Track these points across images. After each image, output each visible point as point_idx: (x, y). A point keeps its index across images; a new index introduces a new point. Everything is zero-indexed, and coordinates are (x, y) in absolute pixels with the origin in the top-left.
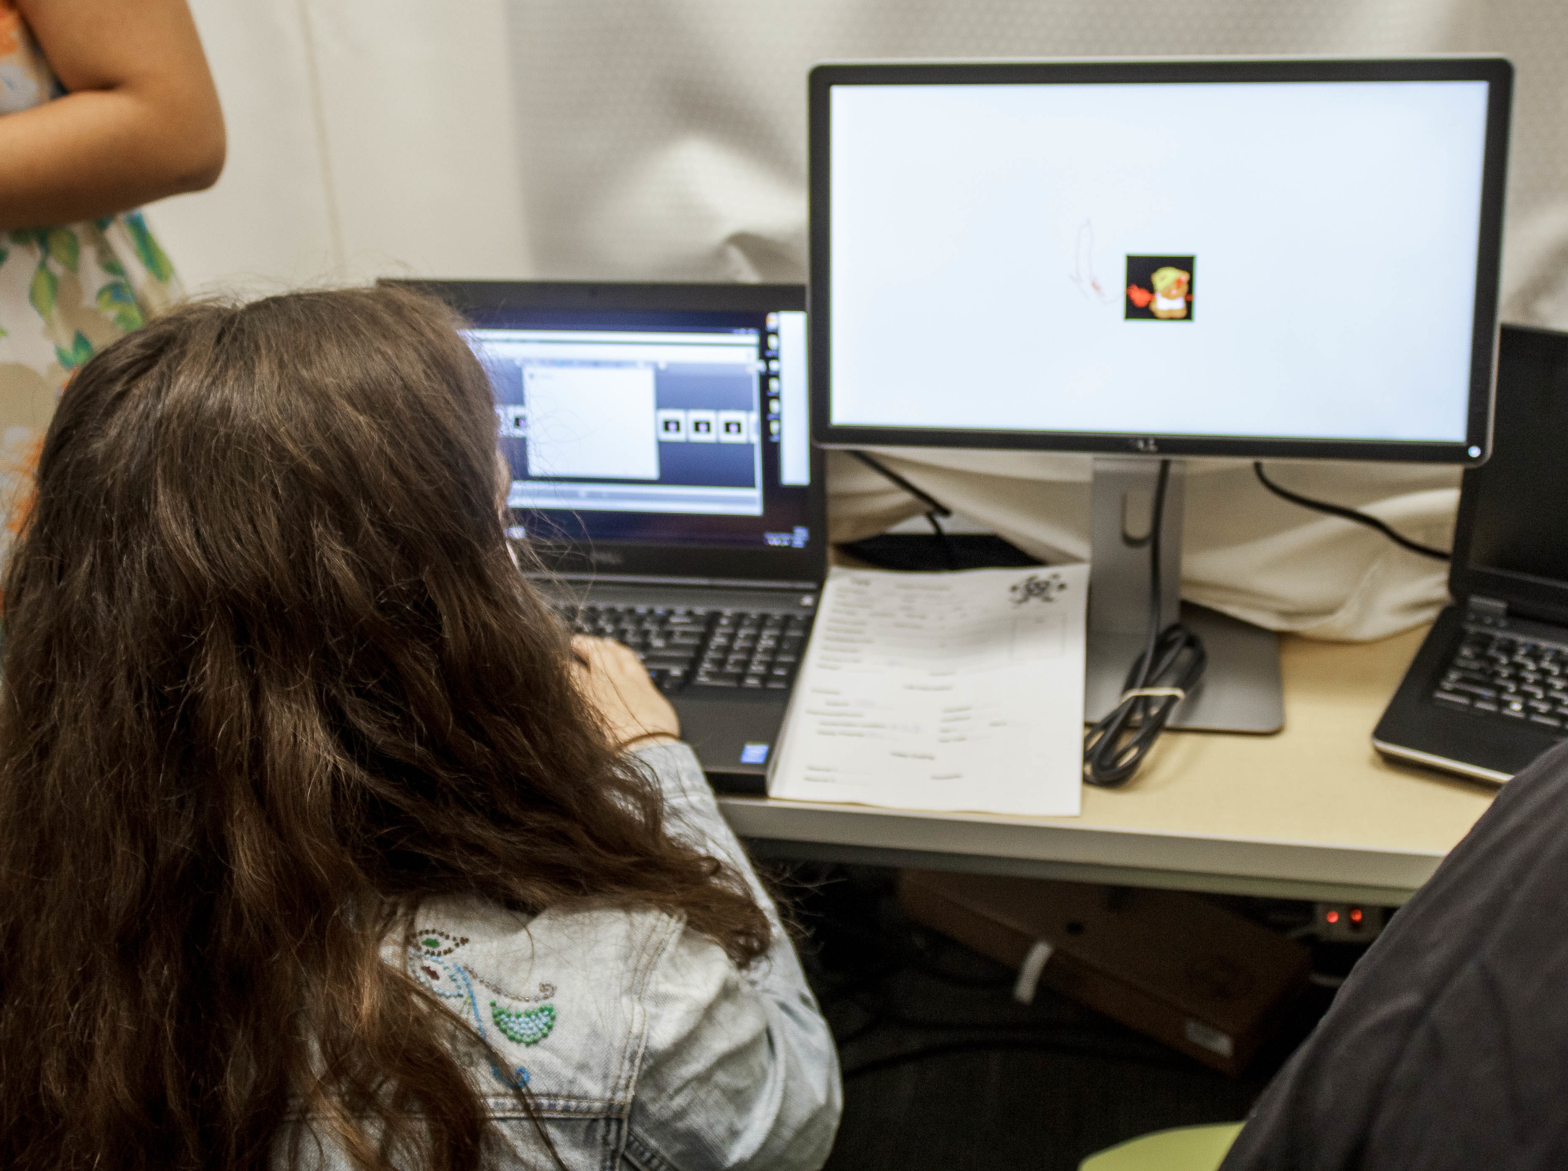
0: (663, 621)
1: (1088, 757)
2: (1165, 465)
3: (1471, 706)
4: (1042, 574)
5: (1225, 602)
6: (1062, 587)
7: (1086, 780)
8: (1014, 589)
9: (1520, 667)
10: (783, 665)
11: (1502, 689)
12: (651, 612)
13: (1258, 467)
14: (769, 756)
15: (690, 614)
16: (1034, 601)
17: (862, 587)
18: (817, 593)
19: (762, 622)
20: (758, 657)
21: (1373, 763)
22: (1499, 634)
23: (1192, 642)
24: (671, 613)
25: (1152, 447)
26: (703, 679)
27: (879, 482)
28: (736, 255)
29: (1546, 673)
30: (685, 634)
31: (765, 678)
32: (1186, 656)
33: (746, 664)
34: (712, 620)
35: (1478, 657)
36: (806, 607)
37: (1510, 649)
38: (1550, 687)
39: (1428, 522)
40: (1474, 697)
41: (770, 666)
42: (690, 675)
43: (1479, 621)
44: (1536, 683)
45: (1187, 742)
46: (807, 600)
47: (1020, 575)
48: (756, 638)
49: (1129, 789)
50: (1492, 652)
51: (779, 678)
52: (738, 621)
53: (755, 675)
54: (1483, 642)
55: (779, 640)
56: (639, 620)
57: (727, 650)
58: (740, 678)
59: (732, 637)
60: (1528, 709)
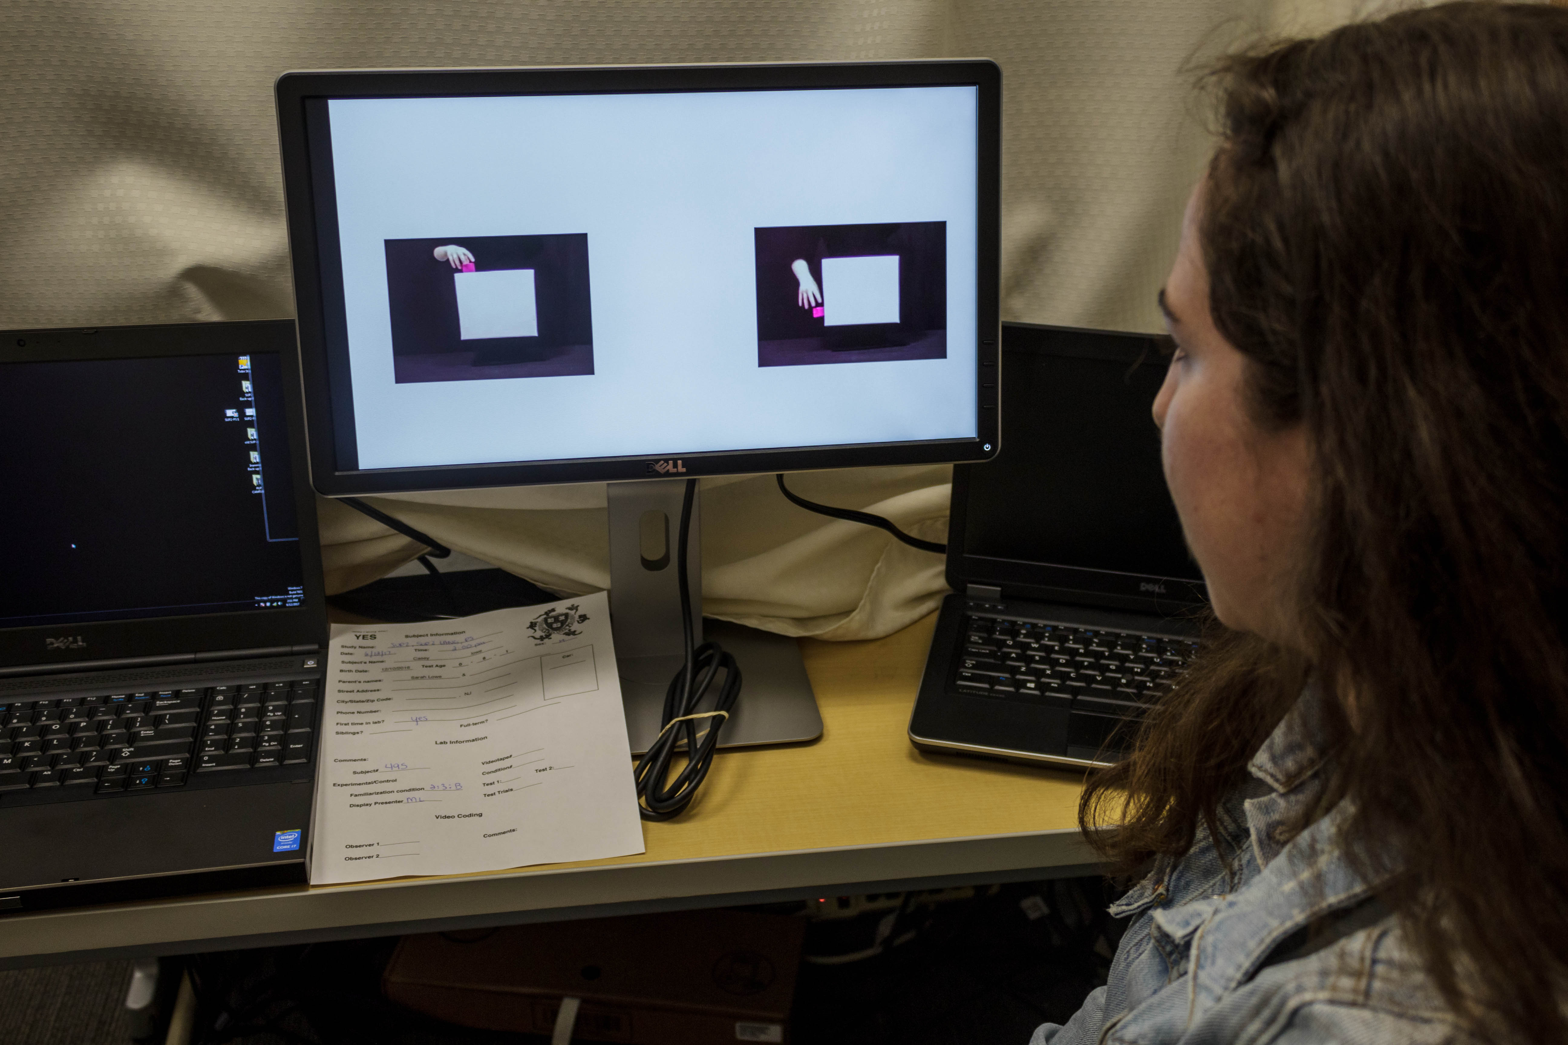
0: (147, 706)
1: (641, 790)
2: (691, 485)
3: (991, 690)
4: (560, 607)
5: (748, 616)
6: (583, 618)
7: (644, 816)
8: (532, 626)
9: (1026, 646)
10: (297, 738)
11: (1015, 671)
12: (130, 698)
13: (780, 478)
14: (305, 840)
15: (177, 694)
16: (556, 637)
17: (369, 642)
18: (322, 655)
19: (264, 693)
20: (269, 732)
21: (912, 757)
22: (1000, 618)
23: (726, 661)
24: (155, 696)
25: (681, 469)
26: (208, 766)
27: (376, 527)
28: (192, 290)
29: (1049, 650)
30: (174, 719)
31: (281, 756)
32: (722, 675)
33: (256, 742)
34: (206, 698)
35: (987, 642)
36: (311, 670)
37: (1013, 630)
38: (1056, 662)
39: (922, 516)
40: (993, 681)
41: (284, 741)
42: (192, 763)
43: (979, 608)
44: (1042, 661)
45: (734, 761)
46: (311, 664)
47: (537, 611)
48: (261, 712)
49: (689, 818)
50: (997, 636)
51: (296, 754)
52: (236, 695)
53: (268, 754)
54: (989, 627)
55: (287, 711)
56: (119, 710)
57: (230, 729)
58: (253, 758)
59: (233, 715)
60: (1040, 686)
